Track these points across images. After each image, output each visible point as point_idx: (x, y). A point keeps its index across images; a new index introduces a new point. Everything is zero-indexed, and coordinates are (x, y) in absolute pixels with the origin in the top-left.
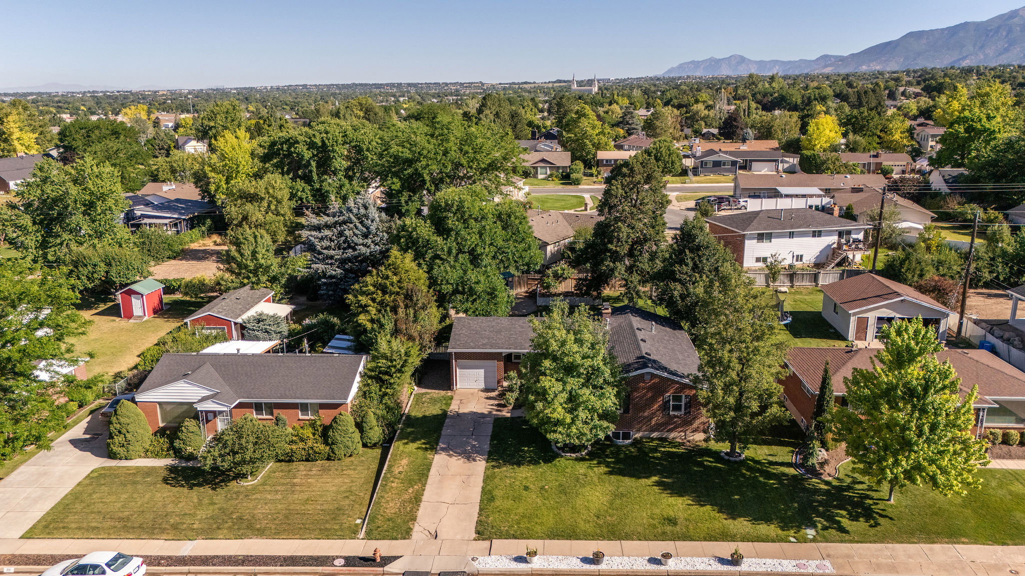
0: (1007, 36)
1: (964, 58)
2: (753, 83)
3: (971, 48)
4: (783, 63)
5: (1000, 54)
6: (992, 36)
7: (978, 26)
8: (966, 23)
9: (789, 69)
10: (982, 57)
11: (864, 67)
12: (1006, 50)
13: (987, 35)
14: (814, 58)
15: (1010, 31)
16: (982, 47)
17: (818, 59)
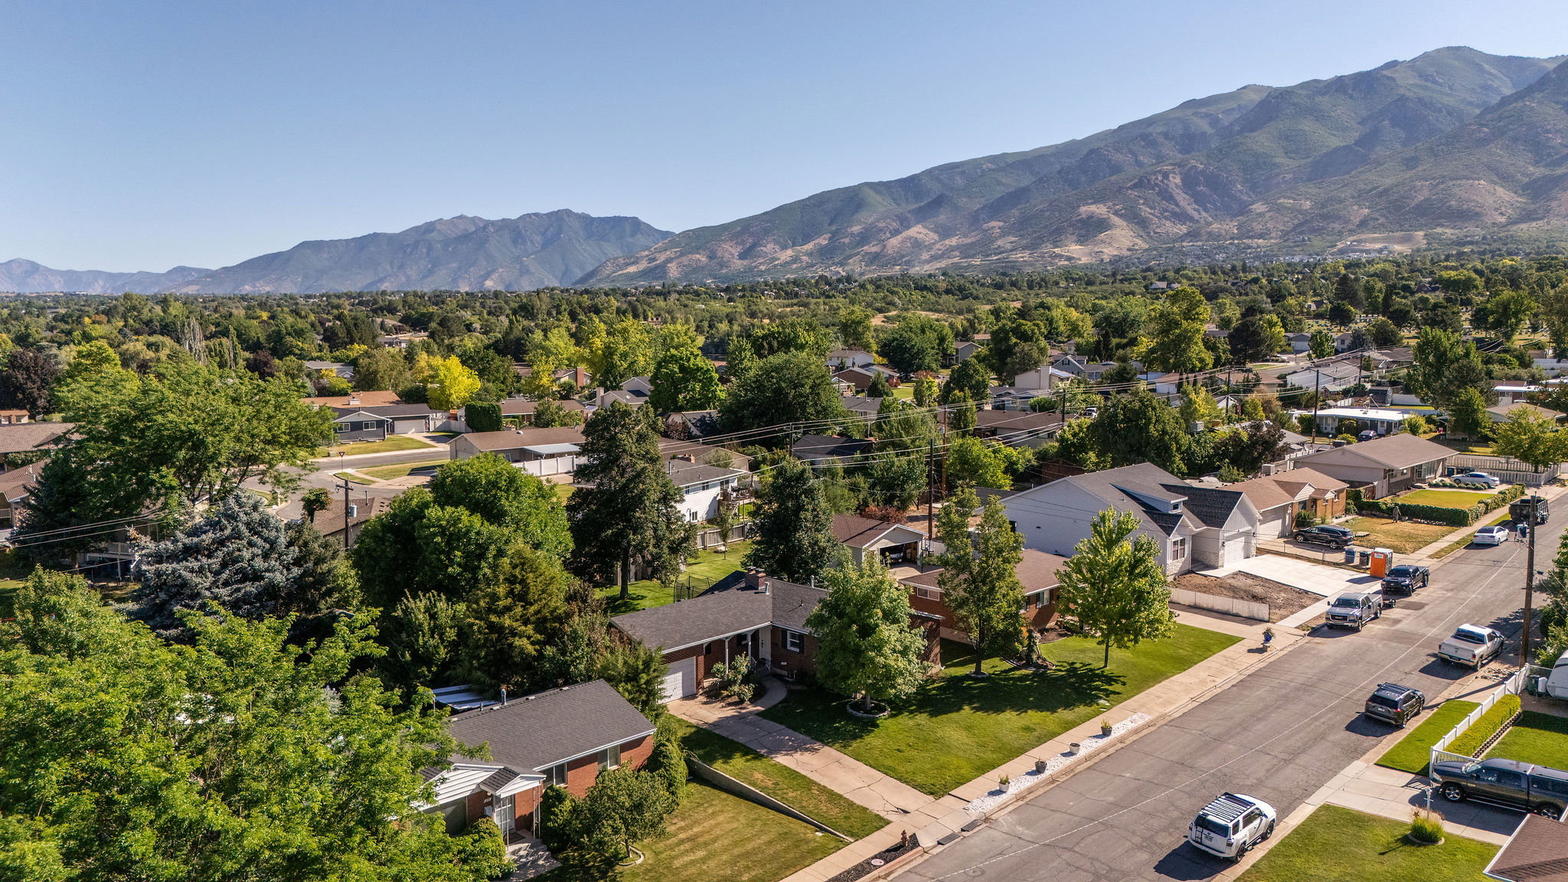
0: (428, 254)
1: (381, 280)
2: (134, 308)
3: (388, 267)
4: (111, 276)
5: (424, 277)
6: (411, 253)
7: (390, 238)
8: (375, 235)
9: (124, 285)
10: (403, 279)
11: (247, 287)
12: (431, 272)
13: (405, 252)
14: (164, 271)
15: (430, 249)
16: (401, 267)
17: (169, 272)
